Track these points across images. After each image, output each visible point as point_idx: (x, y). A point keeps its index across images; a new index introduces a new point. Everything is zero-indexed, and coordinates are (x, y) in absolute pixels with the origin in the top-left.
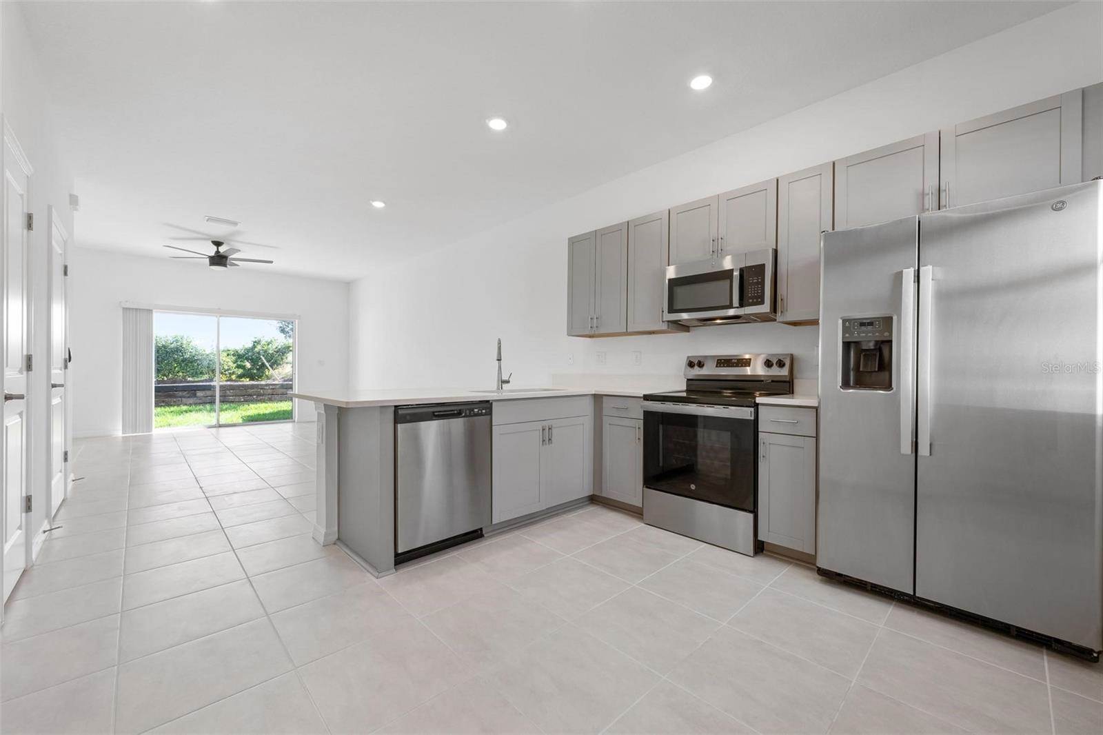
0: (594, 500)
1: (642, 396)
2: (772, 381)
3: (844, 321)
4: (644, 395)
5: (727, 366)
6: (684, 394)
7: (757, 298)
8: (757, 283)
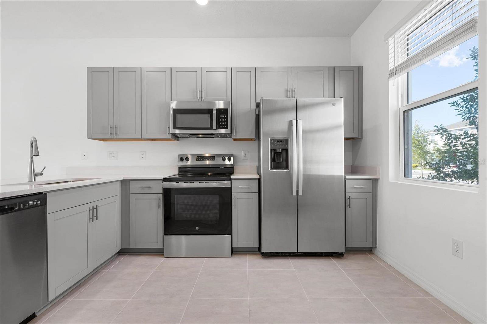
1: (162, 179)
2: (224, 167)
3: (271, 140)
4: (164, 179)
5: (202, 160)
6: (177, 176)
7: (224, 125)
8: (224, 118)
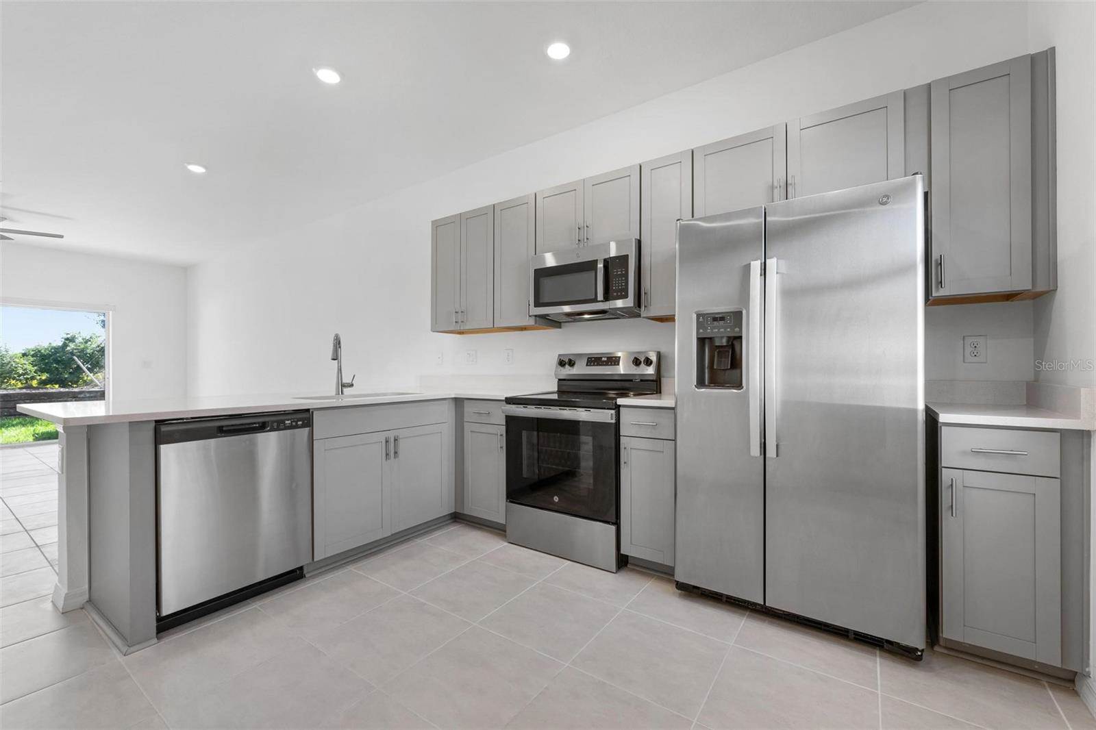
0: (457, 518)
1: (504, 399)
2: (641, 380)
3: (699, 316)
4: (506, 398)
5: (597, 365)
6: (555, 397)
7: (622, 290)
8: (622, 275)
